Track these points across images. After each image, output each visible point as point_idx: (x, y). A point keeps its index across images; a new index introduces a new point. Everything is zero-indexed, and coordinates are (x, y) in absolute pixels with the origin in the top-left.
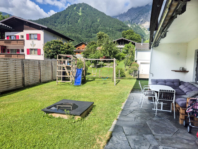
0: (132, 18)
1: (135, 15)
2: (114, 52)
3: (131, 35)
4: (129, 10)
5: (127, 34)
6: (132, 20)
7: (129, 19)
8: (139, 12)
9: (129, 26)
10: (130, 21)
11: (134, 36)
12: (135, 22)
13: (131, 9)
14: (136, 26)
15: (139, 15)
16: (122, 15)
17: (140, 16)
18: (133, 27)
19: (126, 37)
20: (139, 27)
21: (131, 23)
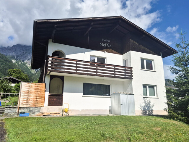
0: (18, 54)
1: (22, 52)
2: (8, 90)
3: (19, 74)
4: (14, 46)
5: (13, 72)
6: (18, 56)
7: (14, 54)
8: (26, 50)
9: (14, 61)
10: (15, 57)
11: (21, 76)
12: (21, 59)
13: (17, 45)
14: (22, 63)
15: (25, 53)
16: (5, 48)
17: (27, 54)
18: (18, 63)
19: (13, 75)
20: (26, 65)
21: (16, 60)
